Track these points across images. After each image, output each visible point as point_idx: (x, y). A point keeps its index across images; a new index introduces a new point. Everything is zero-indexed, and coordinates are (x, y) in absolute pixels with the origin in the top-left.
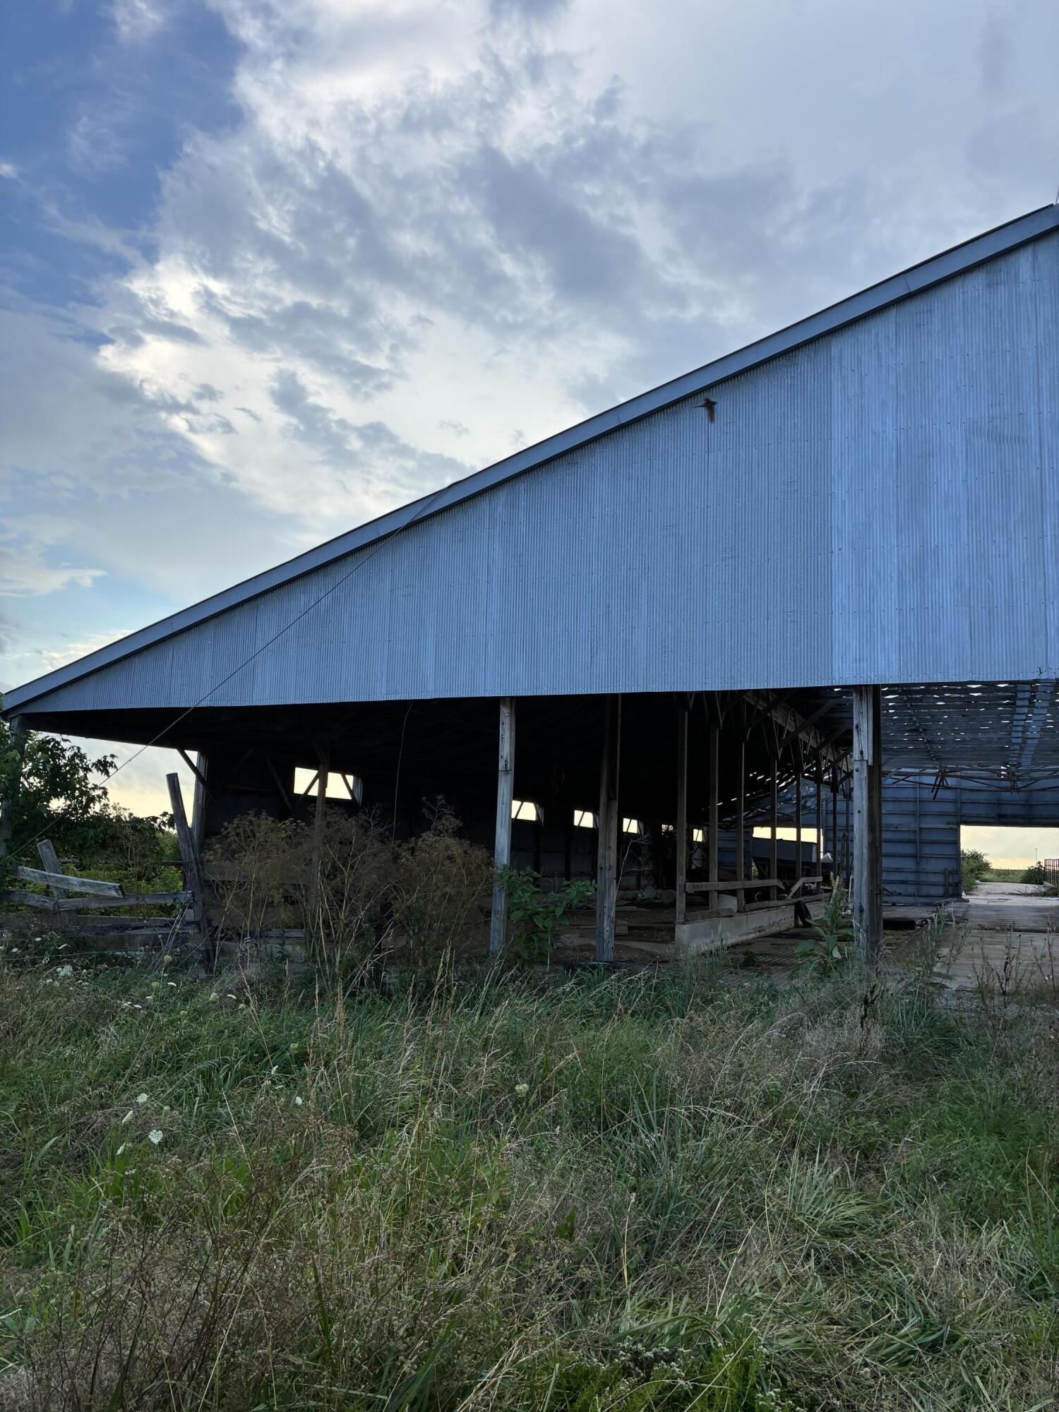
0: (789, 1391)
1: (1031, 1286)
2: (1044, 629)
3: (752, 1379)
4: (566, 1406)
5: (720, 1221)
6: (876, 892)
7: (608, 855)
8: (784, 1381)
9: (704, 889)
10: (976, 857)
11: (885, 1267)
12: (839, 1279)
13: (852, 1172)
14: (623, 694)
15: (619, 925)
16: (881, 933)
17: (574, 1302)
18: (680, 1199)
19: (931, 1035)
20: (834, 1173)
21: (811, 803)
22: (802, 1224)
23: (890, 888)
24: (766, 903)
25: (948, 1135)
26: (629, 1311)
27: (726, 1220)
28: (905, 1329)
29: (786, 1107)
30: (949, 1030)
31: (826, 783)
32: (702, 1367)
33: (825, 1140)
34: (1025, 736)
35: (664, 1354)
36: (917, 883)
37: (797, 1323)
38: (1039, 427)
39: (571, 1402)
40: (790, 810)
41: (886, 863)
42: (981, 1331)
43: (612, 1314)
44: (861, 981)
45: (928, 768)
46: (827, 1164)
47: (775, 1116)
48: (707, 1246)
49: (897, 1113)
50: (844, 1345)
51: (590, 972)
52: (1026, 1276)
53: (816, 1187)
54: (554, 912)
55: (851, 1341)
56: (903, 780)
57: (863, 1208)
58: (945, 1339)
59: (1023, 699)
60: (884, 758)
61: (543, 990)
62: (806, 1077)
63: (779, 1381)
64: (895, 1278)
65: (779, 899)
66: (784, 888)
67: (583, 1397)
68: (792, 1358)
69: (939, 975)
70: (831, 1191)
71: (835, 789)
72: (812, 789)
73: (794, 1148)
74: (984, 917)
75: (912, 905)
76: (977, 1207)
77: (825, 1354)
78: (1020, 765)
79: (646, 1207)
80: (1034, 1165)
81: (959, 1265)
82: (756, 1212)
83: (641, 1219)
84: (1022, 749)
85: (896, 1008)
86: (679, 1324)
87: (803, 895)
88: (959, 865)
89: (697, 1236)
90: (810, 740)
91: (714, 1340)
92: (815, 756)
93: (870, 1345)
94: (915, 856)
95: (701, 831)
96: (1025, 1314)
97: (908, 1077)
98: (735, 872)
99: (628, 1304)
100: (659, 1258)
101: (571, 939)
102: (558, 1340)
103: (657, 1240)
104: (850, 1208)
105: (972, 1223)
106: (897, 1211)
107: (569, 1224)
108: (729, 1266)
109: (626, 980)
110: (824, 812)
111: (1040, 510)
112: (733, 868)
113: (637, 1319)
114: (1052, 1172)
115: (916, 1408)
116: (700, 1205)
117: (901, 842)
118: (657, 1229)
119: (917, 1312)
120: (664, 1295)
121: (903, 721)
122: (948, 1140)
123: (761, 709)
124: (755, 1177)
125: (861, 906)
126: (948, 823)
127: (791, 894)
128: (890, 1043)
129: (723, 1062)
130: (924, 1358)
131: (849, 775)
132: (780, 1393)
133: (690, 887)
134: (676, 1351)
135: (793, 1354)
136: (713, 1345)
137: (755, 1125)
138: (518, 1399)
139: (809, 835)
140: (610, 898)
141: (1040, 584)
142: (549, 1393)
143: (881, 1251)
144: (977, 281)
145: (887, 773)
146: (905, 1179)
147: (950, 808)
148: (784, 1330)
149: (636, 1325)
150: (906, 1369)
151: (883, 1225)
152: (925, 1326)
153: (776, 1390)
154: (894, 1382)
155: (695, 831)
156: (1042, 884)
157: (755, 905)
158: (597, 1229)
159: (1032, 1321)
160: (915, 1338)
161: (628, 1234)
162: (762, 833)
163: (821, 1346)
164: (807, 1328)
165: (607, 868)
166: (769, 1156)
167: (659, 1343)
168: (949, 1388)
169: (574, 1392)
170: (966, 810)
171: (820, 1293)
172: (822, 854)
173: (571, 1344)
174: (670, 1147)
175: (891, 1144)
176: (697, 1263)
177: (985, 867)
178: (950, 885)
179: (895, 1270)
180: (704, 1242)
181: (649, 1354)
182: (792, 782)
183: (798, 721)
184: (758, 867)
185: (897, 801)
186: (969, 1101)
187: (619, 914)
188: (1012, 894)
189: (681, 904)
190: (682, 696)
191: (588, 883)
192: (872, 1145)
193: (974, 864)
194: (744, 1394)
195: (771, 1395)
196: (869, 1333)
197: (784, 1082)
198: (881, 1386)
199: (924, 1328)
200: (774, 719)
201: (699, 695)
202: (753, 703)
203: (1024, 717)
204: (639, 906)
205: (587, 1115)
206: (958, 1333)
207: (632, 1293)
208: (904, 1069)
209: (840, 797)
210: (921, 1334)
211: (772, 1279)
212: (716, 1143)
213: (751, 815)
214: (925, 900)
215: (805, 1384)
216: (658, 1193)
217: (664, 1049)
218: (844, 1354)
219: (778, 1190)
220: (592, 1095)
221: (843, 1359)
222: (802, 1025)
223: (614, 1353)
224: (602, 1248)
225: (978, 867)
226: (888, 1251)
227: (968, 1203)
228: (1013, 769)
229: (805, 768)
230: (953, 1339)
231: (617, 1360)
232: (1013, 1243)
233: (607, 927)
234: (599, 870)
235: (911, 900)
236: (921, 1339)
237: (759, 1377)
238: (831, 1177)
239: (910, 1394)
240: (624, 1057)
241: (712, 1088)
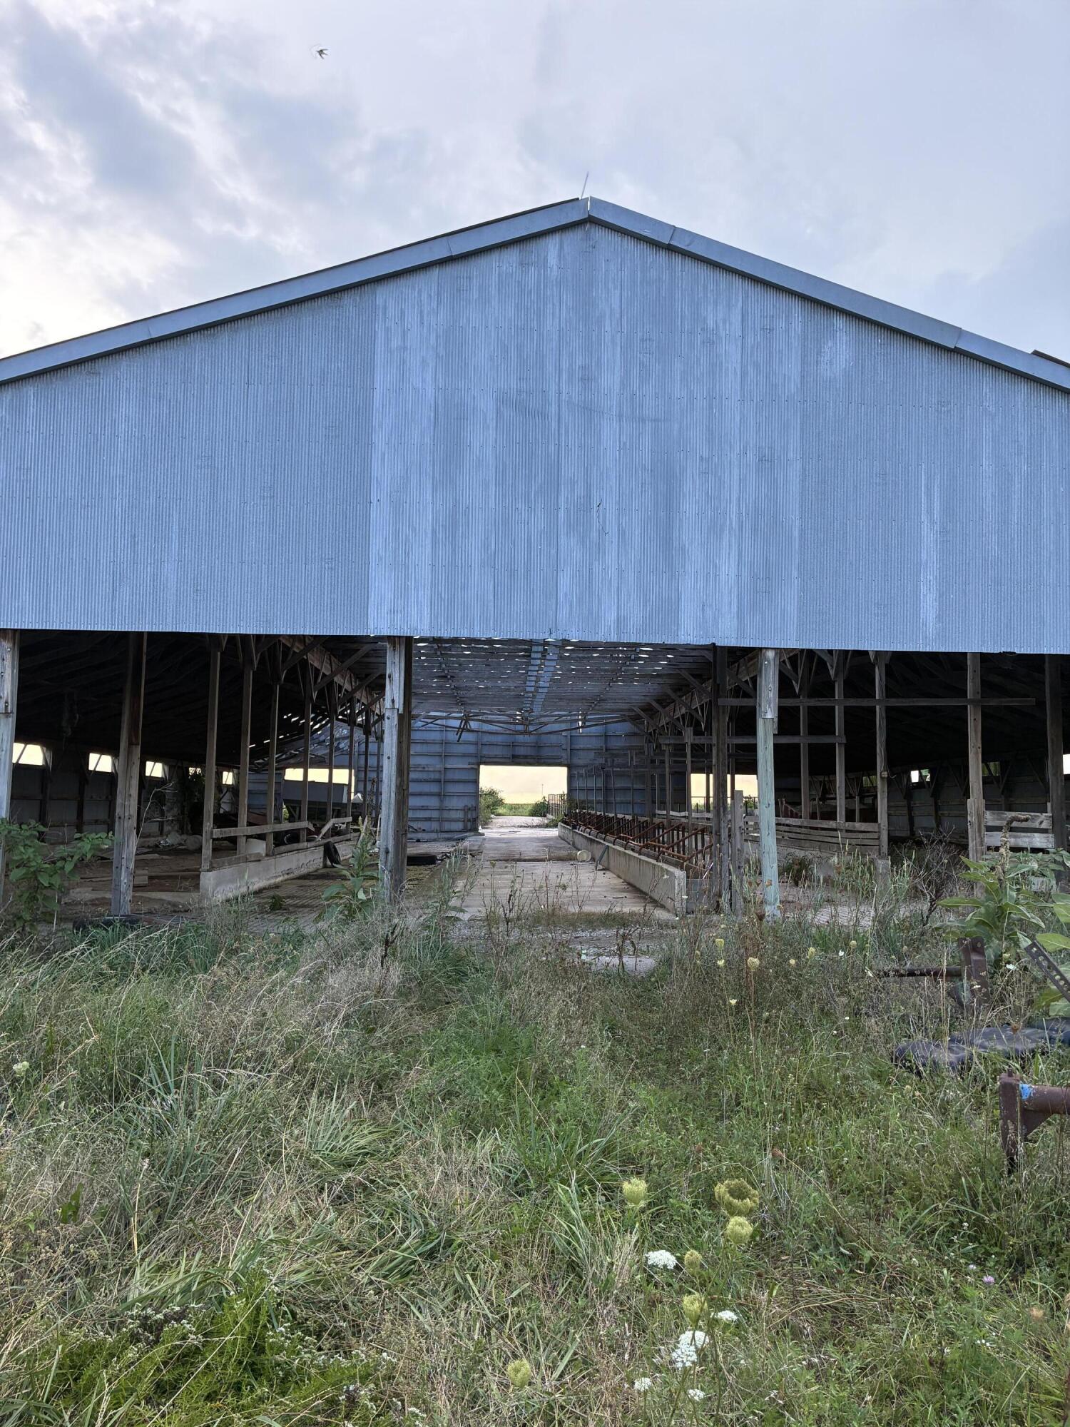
0: (299, 1323)
1: (516, 1184)
2: (555, 593)
3: (263, 1319)
4: (70, 1385)
5: (237, 1171)
6: (402, 831)
7: (128, 802)
8: (294, 1314)
9: (232, 835)
10: (492, 793)
11: (392, 1188)
12: (349, 1207)
13: (366, 1104)
14: (150, 633)
15: (139, 875)
16: (405, 871)
17: (78, 1280)
18: (196, 1157)
19: (444, 966)
20: (350, 1107)
21: (344, 745)
22: (318, 1161)
23: (415, 825)
24: (295, 846)
25: (453, 1057)
26: (138, 1278)
27: (243, 1170)
28: (407, 1242)
29: (306, 1051)
30: (461, 959)
31: (359, 725)
32: (213, 1318)
33: (343, 1076)
34: (537, 685)
35: (175, 1313)
36: (440, 820)
37: (308, 1256)
38: (559, 406)
39: (75, 1380)
40: (323, 751)
41: (413, 802)
42: (473, 1232)
43: (120, 1283)
44: (383, 921)
45: (454, 712)
46: (344, 1099)
47: (296, 1061)
48: (223, 1198)
49: (411, 1042)
50: (352, 1268)
51: (104, 929)
52: (512, 1176)
53: (333, 1122)
54: (63, 868)
55: (358, 1263)
56: (431, 723)
57: (375, 1136)
58: (442, 1245)
59: (537, 652)
60: (414, 702)
61: (49, 955)
62: (328, 1019)
63: (290, 1316)
64: (400, 1197)
65: (308, 841)
66: (313, 829)
67: (88, 1372)
68: (303, 1291)
69: (454, 909)
70: (346, 1125)
71: (367, 732)
72: (345, 731)
73: (313, 1089)
74: (496, 849)
75: (435, 840)
76: (474, 1119)
77: (333, 1280)
78: (532, 711)
79: (160, 1170)
80: (522, 1076)
81: (456, 1174)
82: (274, 1157)
83: (154, 1184)
84: (534, 697)
85: (413, 944)
86: (191, 1281)
87: (332, 836)
88: (477, 802)
89: (213, 1190)
90: (344, 683)
91: (227, 1289)
92: (350, 699)
93: (375, 1263)
94: (439, 795)
95: (231, 774)
96: (510, 1210)
97: (422, 1008)
98: (265, 815)
99: (138, 1271)
100: (173, 1218)
101: (83, 894)
102: (60, 1322)
103: (171, 1202)
104: (364, 1138)
105: (469, 1134)
106: (405, 1134)
107: (73, 1203)
108: (244, 1213)
109: (145, 939)
110: (356, 754)
111: (556, 483)
112: (262, 811)
113: (147, 1285)
114: (538, 1079)
115: (414, 1314)
116: (217, 1159)
117: (426, 781)
118: (171, 1191)
119: (418, 1225)
120: (176, 1255)
121: (434, 668)
122: (453, 1062)
123: (297, 651)
124: (274, 1122)
125: (387, 849)
126: (469, 764)
127: (321, 836)
128: (407, 977)
129: (246, 1014)
130: (423, 1266)
131: (381, 717)
132: (290, 1327)
133: (217, 833)
134: (187, 1307)
135: (303, 1287)
136: (225, 1294)
137: (276, 1073)
138: (17, 1388)
139: (341, 776)
140: (129, 847)
141: (553, 552)
142: (51, 1376)
143: (389, 1173)
144: (511, 258)
145: (417, 716)
146: (413, 1103)
147: (472, 749)
148: (296, 1266)
149: (145, 1291)
150: (407, 1279)
151: (391, 1149)
152: (425, 1236)
153: (286, 1325)
154: (396, 1294)
155: (225, 774)
156: (545, 816)
157: (283, 848)
158: (106, 1202)
159: (516, 1215)
160: (416, 1249)
161: (139, 1201)
162: (294, 774)
163: (330, 1274)
164: (318, 1259)
165: (127, 818)
166: (288, 1099)
167: (169, 1303)
168: (444, 1289)
169: (79, 1369)
170: (485, 752)
171: (331, 1224)
172: (352, 795)
173: (75, 1322)
174: (187, 1106)
175: (403, 1072)
176: (211, 1216)
177: (499, 802)
178: (469, 820)
179: (401, 1189)
180: (220, 1194)
181: (160, 1316)
182: (326, 724)
183: (333, 664)
184: (288, 809)
185: (425, 742)
186: (473, 1023)
187: (139, 864)
188: (521, 827)
189: (207, 851)
190: (215, 637)
191: (103, 835)
192: (386, 1076)
193: (490, 800)
194: (255, 1335)
195: (281, 1331)
196: (376, 1252)
197: (307, 1027)
198: (384, 1300)
199: (424, 1239)
200: (310, 661)
201: (232, 637)
202: (289, 645)
203: (537, 668)
204: (160, 853)
205: (97, 1085)
206: (454, 1238)
207: (143, 1259)
208: (418, 1001)
209: (372, 739)
210: (422, 1244)
211: (287, 1218)
212: (235, 1095)
213: (284, 757)
214: (446, 836)
215: (314, 1313)
216: (173, 1155)
217: (184, 1007)
218: (352, 1277)
219: (296, 1132)
220: (103, 1063)
221: (350, 1281)
222: (326, 968)
223: (122, 1322)
224: (110, 1220)
225: (495, 802)
226: (396, 1172)
227: (467, 1116)
228: (527, 714)
229: (339, 711)
230: (449, 1243)
231: (124, 1329)
232: (502, 1147)
233: (124, 878)
234: (117, 819)
235: (434, 836)
236: (421, 1250)
237: (270, 1316)
238: (348, 1111)
239: (409, 1303)
240: (140, 1020)
241: (234, 1040)
